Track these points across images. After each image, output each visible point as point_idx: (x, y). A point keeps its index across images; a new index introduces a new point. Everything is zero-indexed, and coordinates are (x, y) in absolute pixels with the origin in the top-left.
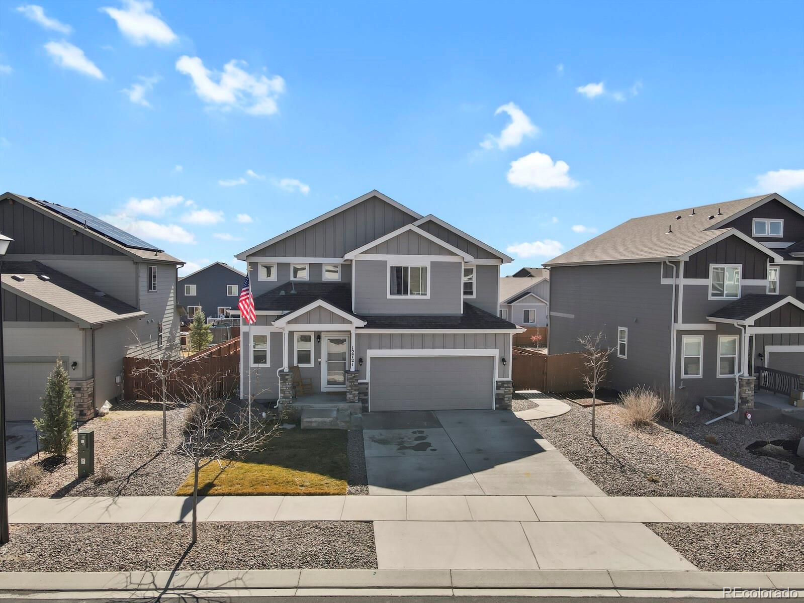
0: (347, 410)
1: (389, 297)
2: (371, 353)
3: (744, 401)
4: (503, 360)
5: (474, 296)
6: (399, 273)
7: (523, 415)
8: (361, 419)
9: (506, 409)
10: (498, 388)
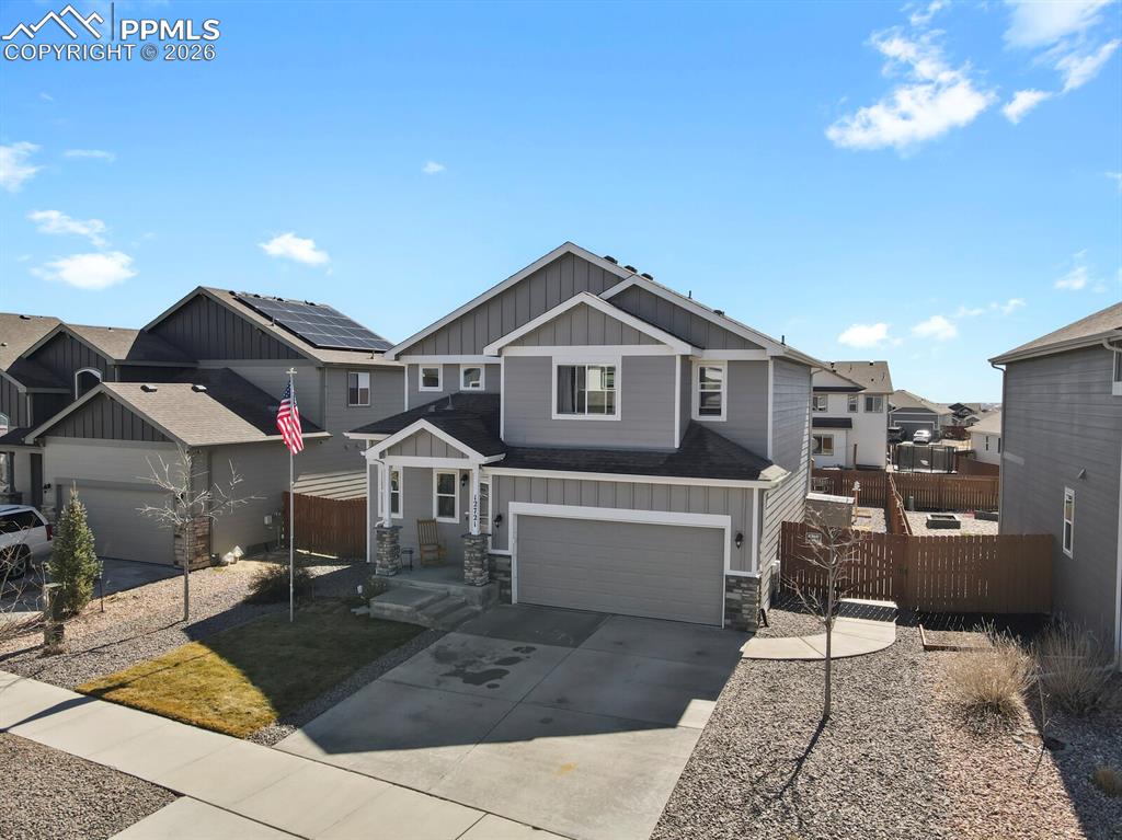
0: (462, 596)
1: (555, 416)
2: (516, 508)
4: (739, 538)
5: (723, 418)
6: (572, 377)
7: (753, 647)
8: (477, 614)
9: (745, 631)
10: (729, 589)
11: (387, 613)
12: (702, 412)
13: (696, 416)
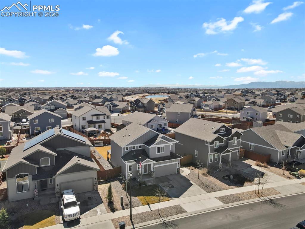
1: (157, 154)
2: (155, 166)
3: (220, 167)
4: (179, 164)
7: (183, 175)
10: (178, 169)
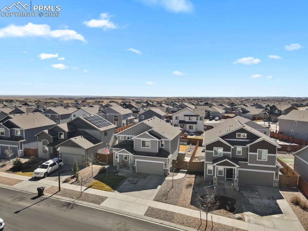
0: (130, 172)
1: (141, 147)
2: (136, 160)
4: (165, 165)
5: (164, 147)
6: (144, 142)
7: (167, 178)
8: (131, 174)
9: (166, 176)
10: (164, 171)
11: (120, 175)
12: (161, 146)
13: (160, 147)
